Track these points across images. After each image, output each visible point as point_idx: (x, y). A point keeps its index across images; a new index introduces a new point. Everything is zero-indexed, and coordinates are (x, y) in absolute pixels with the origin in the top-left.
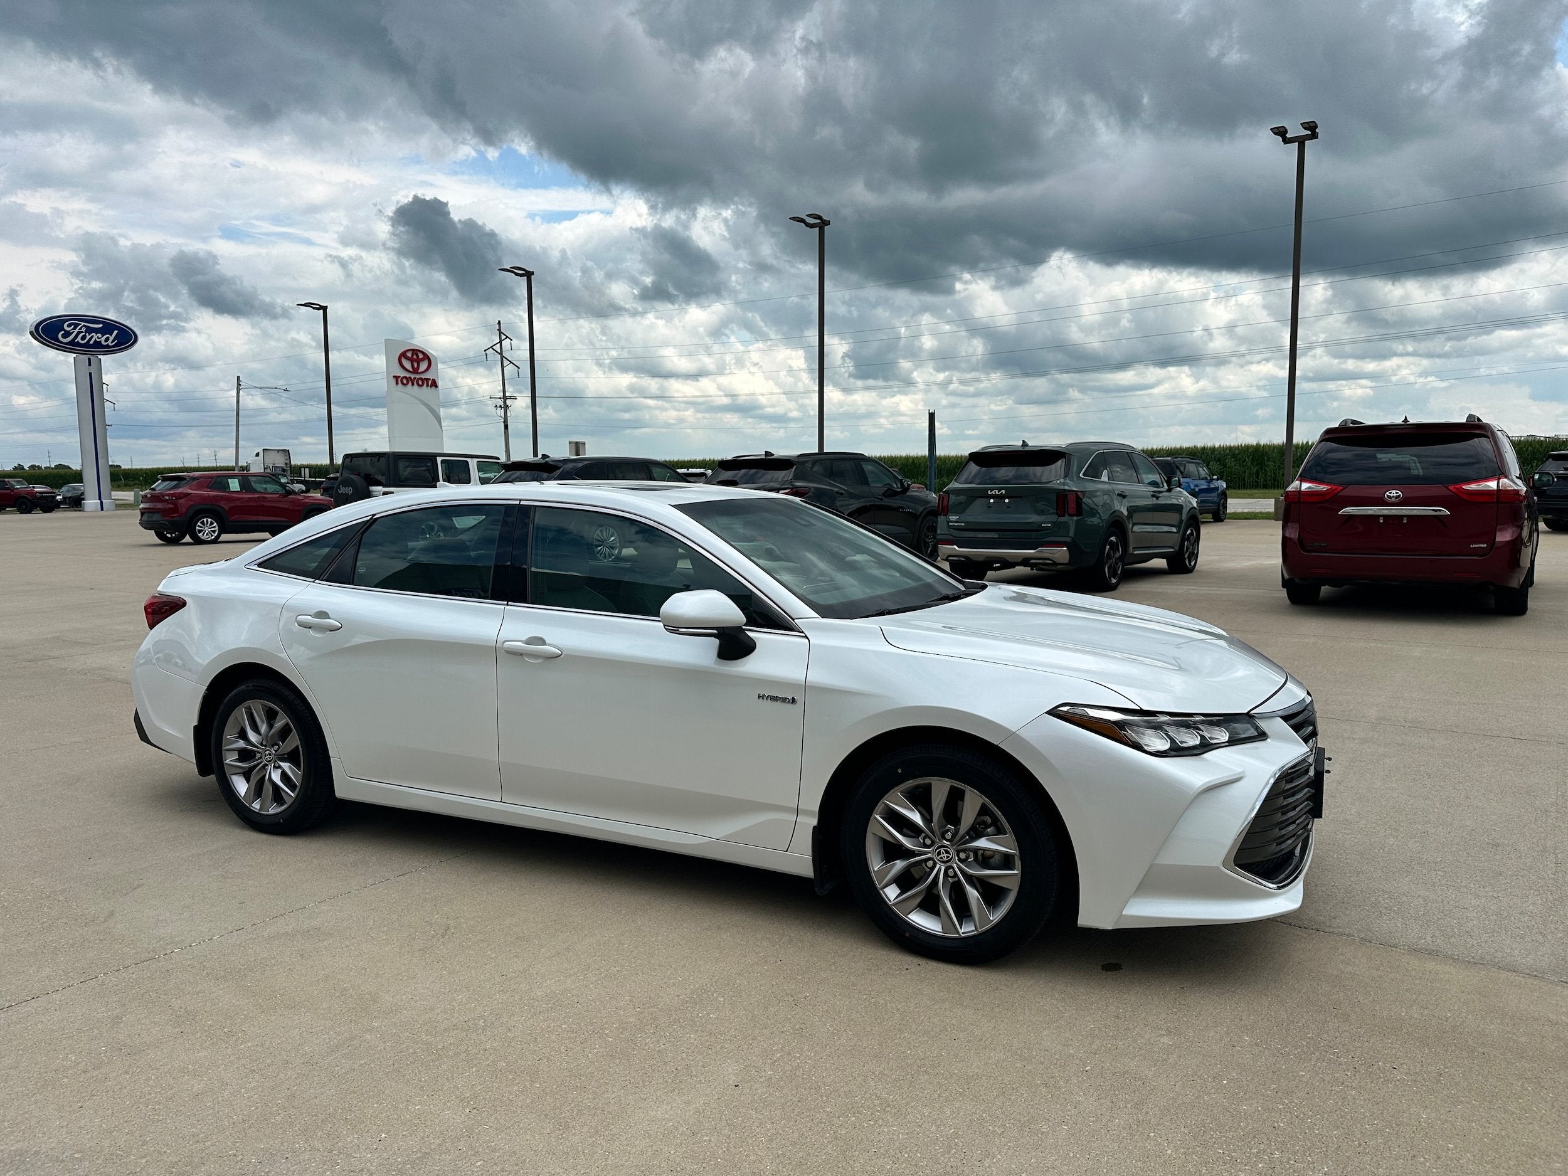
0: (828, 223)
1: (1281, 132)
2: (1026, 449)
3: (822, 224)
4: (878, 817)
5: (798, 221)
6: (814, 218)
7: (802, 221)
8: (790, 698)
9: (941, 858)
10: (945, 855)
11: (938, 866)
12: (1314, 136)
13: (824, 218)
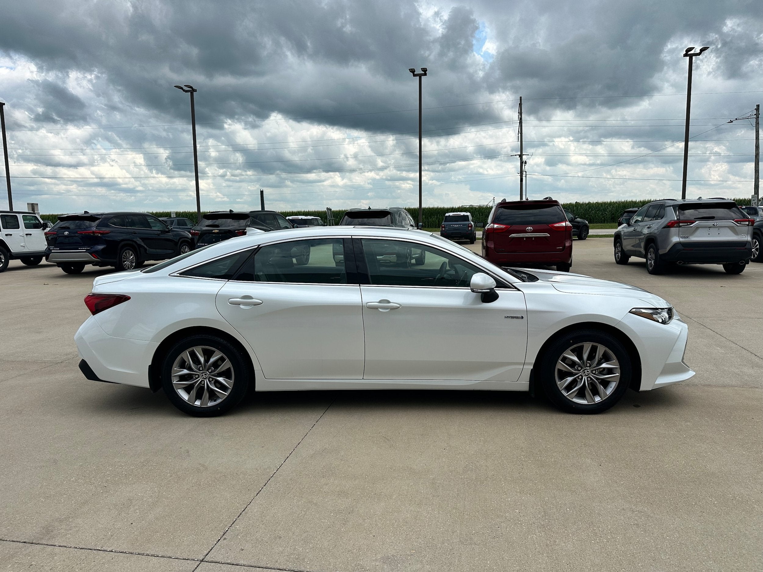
0: (196, 91)
1: (412, 71)
2: (370, 210)
3: (192, 91)
4: (560, 361)
5: (179, 88)
6: (189, 87)
7: (181, 88)
8: (521, 316)
9: (585, 374)
10: (587, 373)
11: (584, 378)
12: (425, 74)
13: (194, 88)
